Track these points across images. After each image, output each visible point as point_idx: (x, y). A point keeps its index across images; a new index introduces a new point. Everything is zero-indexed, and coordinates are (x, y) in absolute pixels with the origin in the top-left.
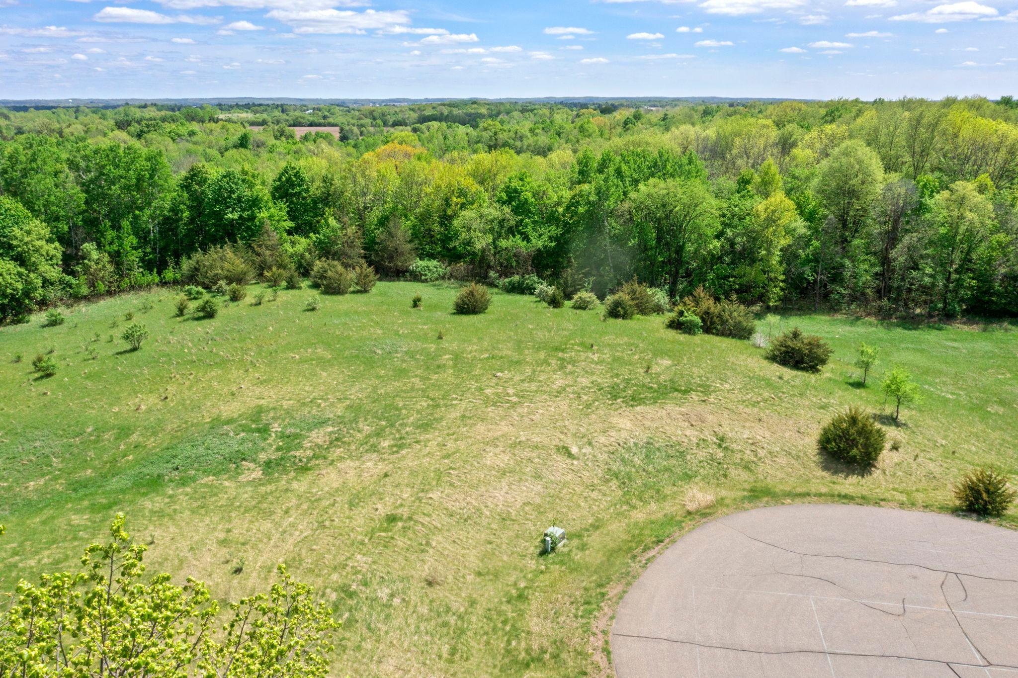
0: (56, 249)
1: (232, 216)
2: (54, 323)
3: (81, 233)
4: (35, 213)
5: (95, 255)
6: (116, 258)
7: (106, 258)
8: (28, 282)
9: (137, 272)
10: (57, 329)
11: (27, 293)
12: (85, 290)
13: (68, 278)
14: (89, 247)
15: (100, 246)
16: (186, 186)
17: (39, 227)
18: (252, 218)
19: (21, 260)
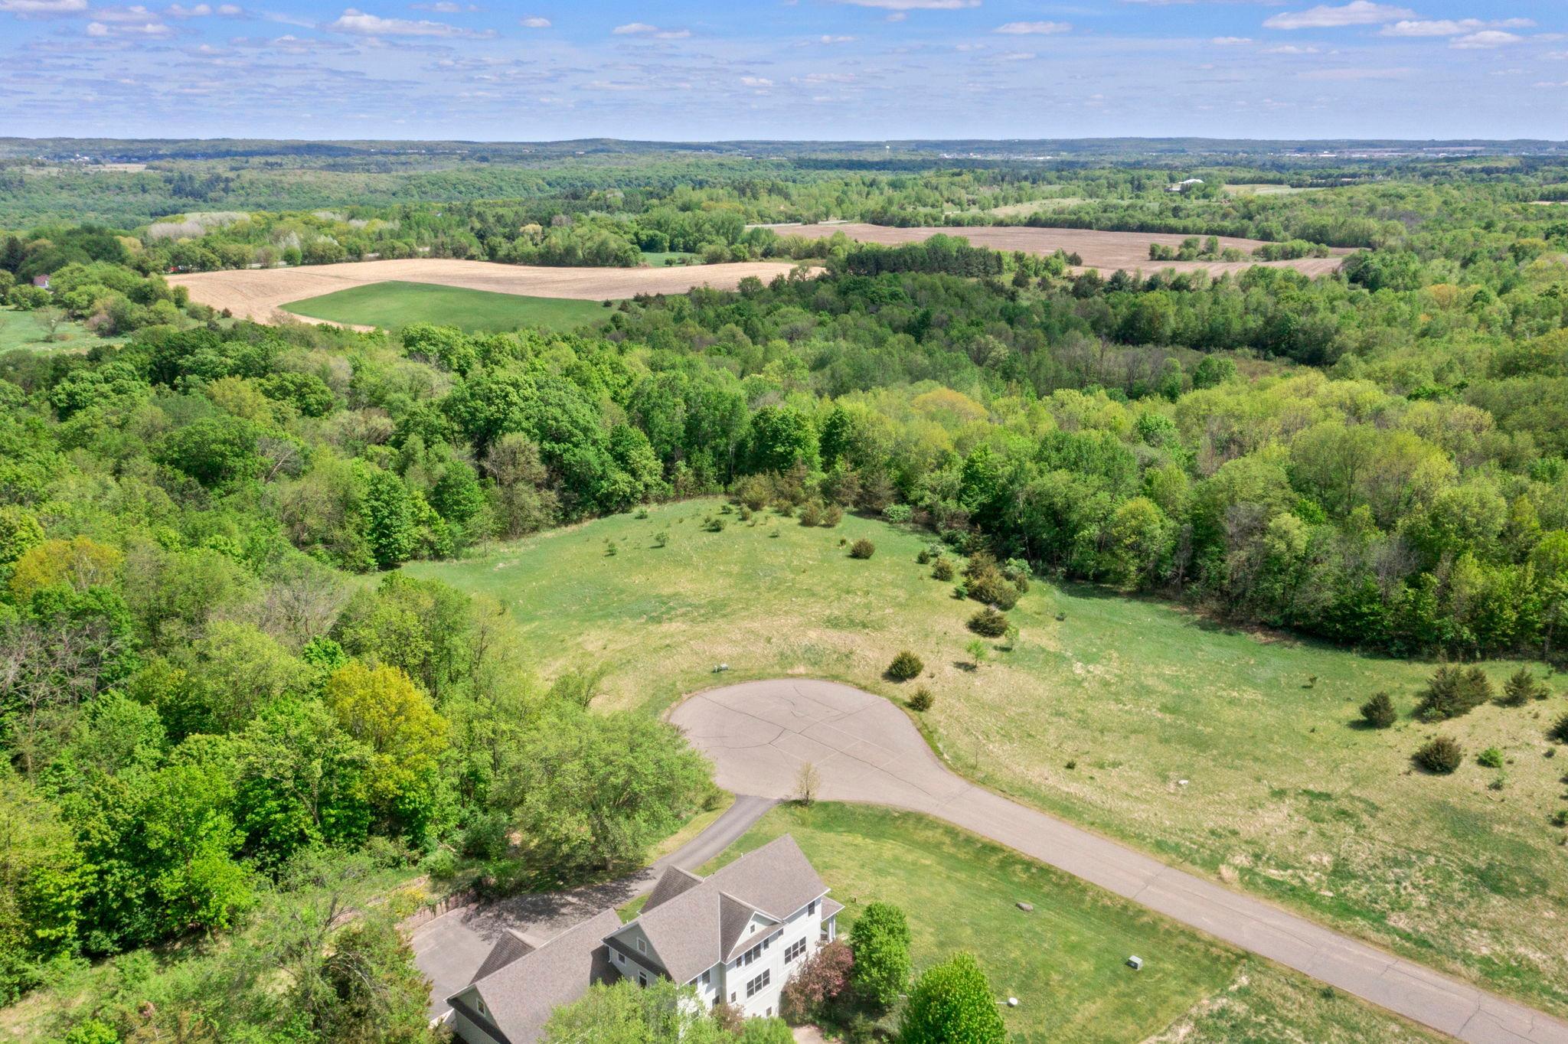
0: (658, 465)
1: (780, 449)
2: (642, 517)
3: (677, 453)
4: (651, 438)
5: (684, 469)
6: (698, 473)
7: (691, 472)
8: (634, 487)
9: (712, 484)
10: (644, 521)
11: (632, 495)
12: (672, 494)
13: (665, 484)
14: (681, 464)
15: (689, 464)
16: (755, 424)
17: (648, 450)
18: (791, 452)
19: (633, 473)
